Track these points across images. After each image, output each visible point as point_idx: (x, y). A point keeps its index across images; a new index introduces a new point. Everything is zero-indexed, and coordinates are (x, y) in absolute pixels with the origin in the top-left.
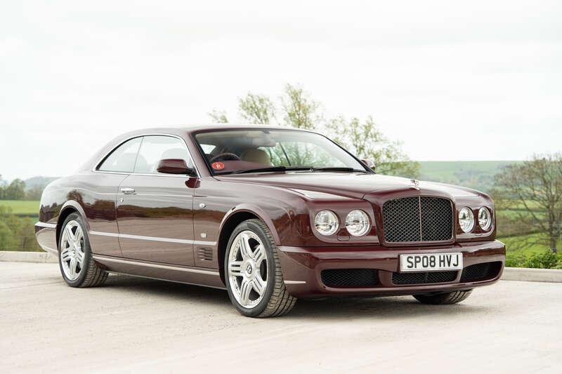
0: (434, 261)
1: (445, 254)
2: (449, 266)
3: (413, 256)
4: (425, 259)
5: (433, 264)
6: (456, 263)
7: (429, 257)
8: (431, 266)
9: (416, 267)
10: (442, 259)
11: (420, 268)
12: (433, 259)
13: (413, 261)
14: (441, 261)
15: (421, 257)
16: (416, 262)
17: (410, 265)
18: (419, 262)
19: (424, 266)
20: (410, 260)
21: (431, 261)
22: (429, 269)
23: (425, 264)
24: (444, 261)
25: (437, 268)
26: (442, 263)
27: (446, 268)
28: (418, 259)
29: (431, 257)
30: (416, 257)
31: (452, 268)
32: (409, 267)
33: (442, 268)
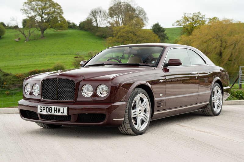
1: (57, 107)
2: (59, 113)
3: (42, 106)
4: (47, 108)
5: (51, 111)
6: (63, 112)
9: (43, 112)
11: (45, 112)
12: (51, 109)
13: (42, 109)
16: (43, 109)
17: (41, 111)
18: (44, 109)
19: (47, 112)
22: (49, 113)
24: (56, 110)
25: (53, 113)
26: (55, 111)
27: (58, 114)
28: (44, 108)
29: (50, 108)
32: (40, 111)
33: (55, 114)
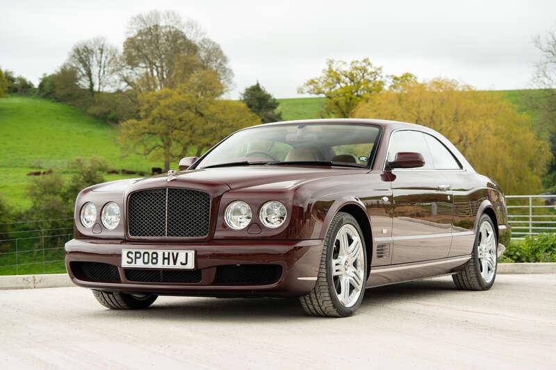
0: (156, 258)
1: (171, 251)
2: (175, 263)
3: (134, 251)
4: (146, 255)
5: (154, 261)
6: (184, 262)
7: (150, 253)
8: (153, 263)
9: (135, 263)
10: (166, 256)
11: (139, 264)
12: (155, 256)
13: (133, 256)
14: (164, 258)
15: (142, 253)
16: (136, 258)
17: (130, 260)
18: (139, 258)
19: (145, 263)
20: (130, 255)
21: (153, 258)
22: (150, 266)
23: (146, 261)
24: (168, 258)
25: (160, 265)
26: (166, 261)
27: (172, 266)
28: (138, 255)
29: (153, 253)
30: (136, 253)
31: (178, 266)
32: (128, 262)
33: (166, 266)
